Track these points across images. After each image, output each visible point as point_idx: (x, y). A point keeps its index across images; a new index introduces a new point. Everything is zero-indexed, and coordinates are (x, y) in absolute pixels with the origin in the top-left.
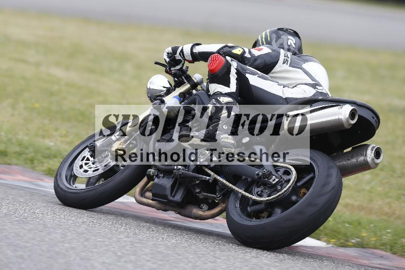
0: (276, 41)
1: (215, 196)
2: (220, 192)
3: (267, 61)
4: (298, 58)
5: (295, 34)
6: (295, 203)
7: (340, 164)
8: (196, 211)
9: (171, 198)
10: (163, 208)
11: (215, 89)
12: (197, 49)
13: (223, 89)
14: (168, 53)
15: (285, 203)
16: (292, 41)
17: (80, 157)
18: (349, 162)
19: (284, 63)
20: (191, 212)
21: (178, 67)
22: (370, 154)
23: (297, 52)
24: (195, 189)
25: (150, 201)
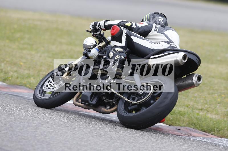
0: (153, 19)
1: (113, 101)
2: (115, 99)
3: (145, 30)
4: (163, 28)
5: (164, 16)
6: (152, 104)
7: (179, 84)
8: (103, 109)
9: (90, 102)
10: (87, 107)
11: (114, 44)
12: (107, 23)
13: (118, 44)
14: (92, 25)
15: (146, 104)
16: (161, 19)
17: (47, 81)
18: (184, 83)
19: (155, 31)
20: (101, 110)
21: (98, 33)
22: (195, 79)
23: (164, 25)
24: (103, 97)
25: (81, 104)
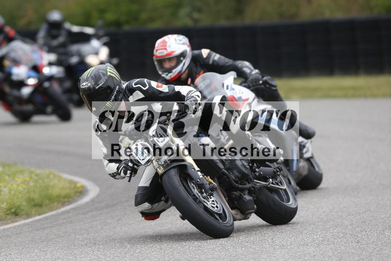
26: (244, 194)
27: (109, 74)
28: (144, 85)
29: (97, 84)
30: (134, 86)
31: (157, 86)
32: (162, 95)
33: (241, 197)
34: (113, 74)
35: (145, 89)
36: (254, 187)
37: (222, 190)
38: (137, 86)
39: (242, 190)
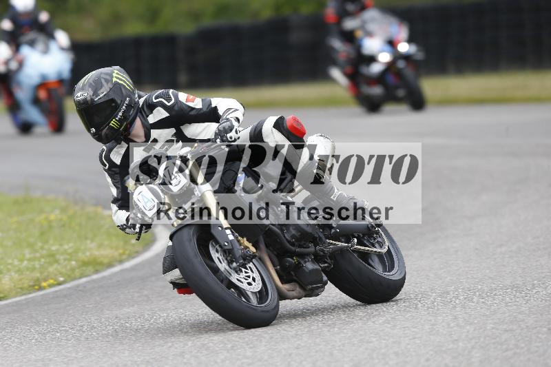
26: (305, 262)
27: (114, 79)
28: (169, 99)
29: (96, 93)
30: (155, 101)
31: (187, 100)
32: (193, 113)
33: (298, 267)
34: (120, 79)
35: (169, 104)
36: (323, 251)
37: (271, 253)
38: (157, 100)
39: (302, 256)
